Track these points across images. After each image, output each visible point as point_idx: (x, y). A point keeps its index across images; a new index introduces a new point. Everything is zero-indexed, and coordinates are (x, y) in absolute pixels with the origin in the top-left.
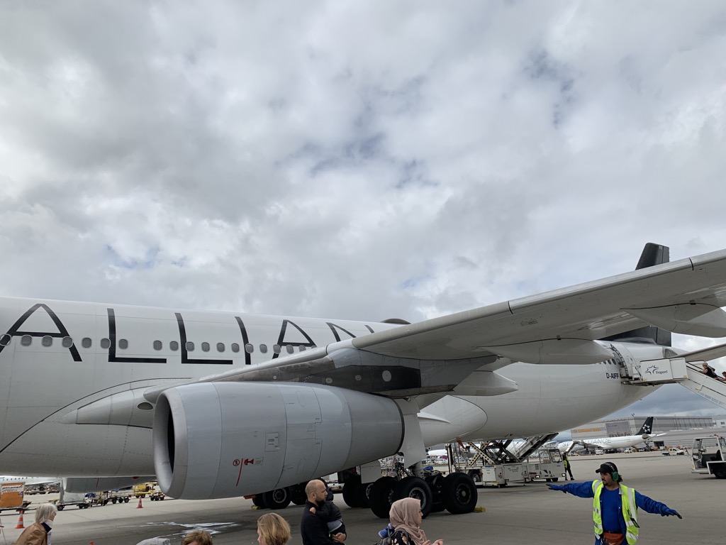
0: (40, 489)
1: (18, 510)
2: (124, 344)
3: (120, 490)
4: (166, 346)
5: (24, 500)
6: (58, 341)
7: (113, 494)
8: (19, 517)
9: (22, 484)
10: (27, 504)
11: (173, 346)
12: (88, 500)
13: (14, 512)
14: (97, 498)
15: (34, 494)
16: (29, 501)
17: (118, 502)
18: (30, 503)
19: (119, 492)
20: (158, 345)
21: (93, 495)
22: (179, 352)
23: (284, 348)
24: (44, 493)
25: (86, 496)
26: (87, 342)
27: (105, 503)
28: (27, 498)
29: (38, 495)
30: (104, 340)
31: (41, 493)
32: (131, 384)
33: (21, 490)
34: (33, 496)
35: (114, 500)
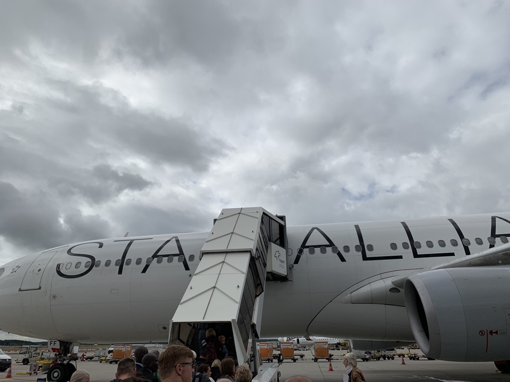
0: (336, 347)
1: (327, 359)
2: (371, 248)
3: (387, 350)
4: (400, 246)
5: (329, 353)
6: (329, 249)
7: (383, 353)
8: (329, 363)
9: (326, 342)
10: (331, 356)
11: (405, 246)
12: (368, 356)
13: (325, 360)
14: (373, 355)
15: (334, 350)
16: (332, 354)
17: (387, 359)
18: (333, 355)
19: (386, 352)
20: (394, 246)
21: (370, 353)
22: (410, 249)
23: (498, 240)
24: (339, 350)
25: (366, 353)
26: (347, 249)
27: (378, 359)
28: (330, 352)
29: (336, 351)
30: (356, 246)
31: (337, 349)
32: (381, 275)
33: (326, 346)
34: (333, 351)
35: (384, 357)
